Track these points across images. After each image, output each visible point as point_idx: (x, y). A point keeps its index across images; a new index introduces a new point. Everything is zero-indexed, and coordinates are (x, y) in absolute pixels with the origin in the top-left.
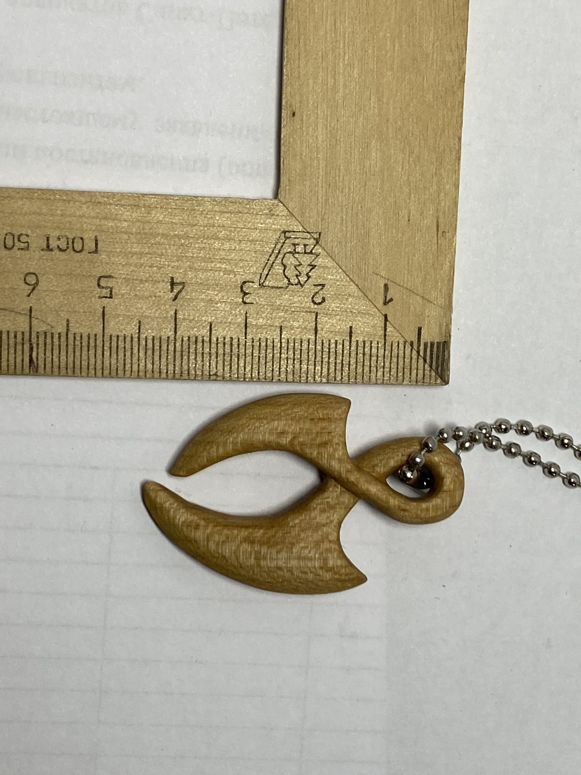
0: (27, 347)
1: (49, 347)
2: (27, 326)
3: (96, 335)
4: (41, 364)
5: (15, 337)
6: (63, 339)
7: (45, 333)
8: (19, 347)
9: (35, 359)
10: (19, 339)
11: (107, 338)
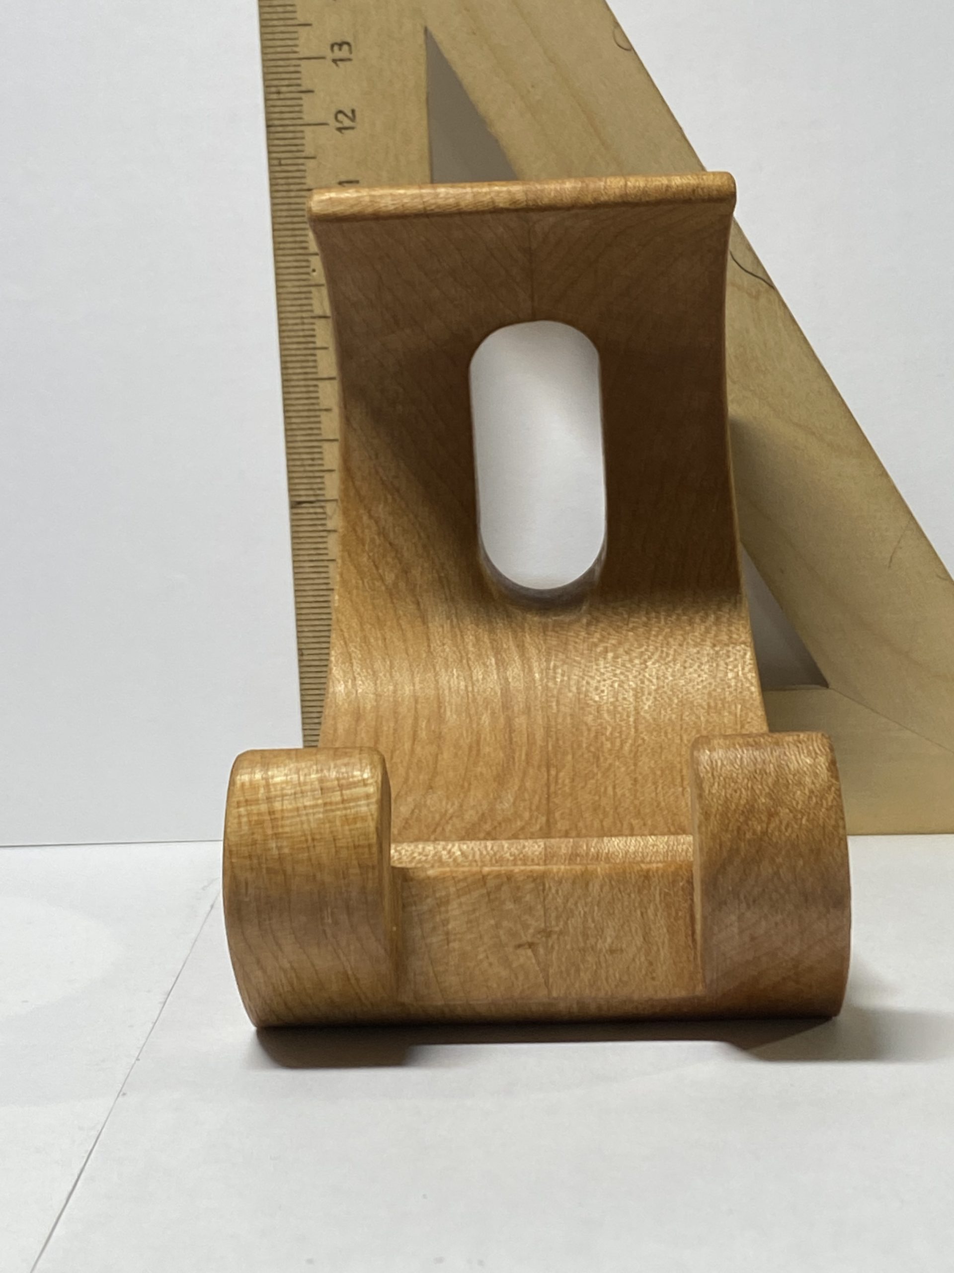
0: (312, 499)
1: (314, 516)
2: (328, 497)
3: (327, 554)
4: (300, 511)
5: (320, 489)
6: (320, 528)
7: (324, 513)
8: (311, 492)
9: (304, 505)
10: (318, 492)
11: (325, 563)
